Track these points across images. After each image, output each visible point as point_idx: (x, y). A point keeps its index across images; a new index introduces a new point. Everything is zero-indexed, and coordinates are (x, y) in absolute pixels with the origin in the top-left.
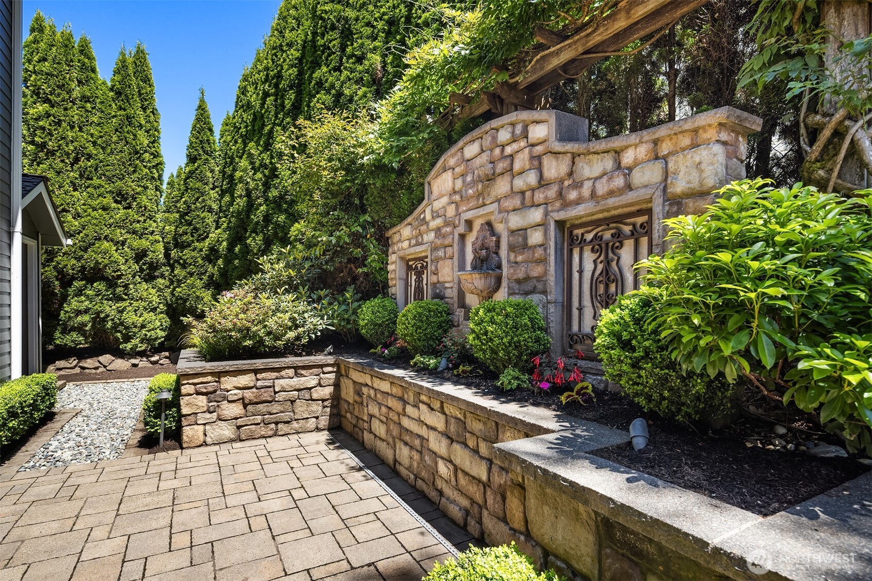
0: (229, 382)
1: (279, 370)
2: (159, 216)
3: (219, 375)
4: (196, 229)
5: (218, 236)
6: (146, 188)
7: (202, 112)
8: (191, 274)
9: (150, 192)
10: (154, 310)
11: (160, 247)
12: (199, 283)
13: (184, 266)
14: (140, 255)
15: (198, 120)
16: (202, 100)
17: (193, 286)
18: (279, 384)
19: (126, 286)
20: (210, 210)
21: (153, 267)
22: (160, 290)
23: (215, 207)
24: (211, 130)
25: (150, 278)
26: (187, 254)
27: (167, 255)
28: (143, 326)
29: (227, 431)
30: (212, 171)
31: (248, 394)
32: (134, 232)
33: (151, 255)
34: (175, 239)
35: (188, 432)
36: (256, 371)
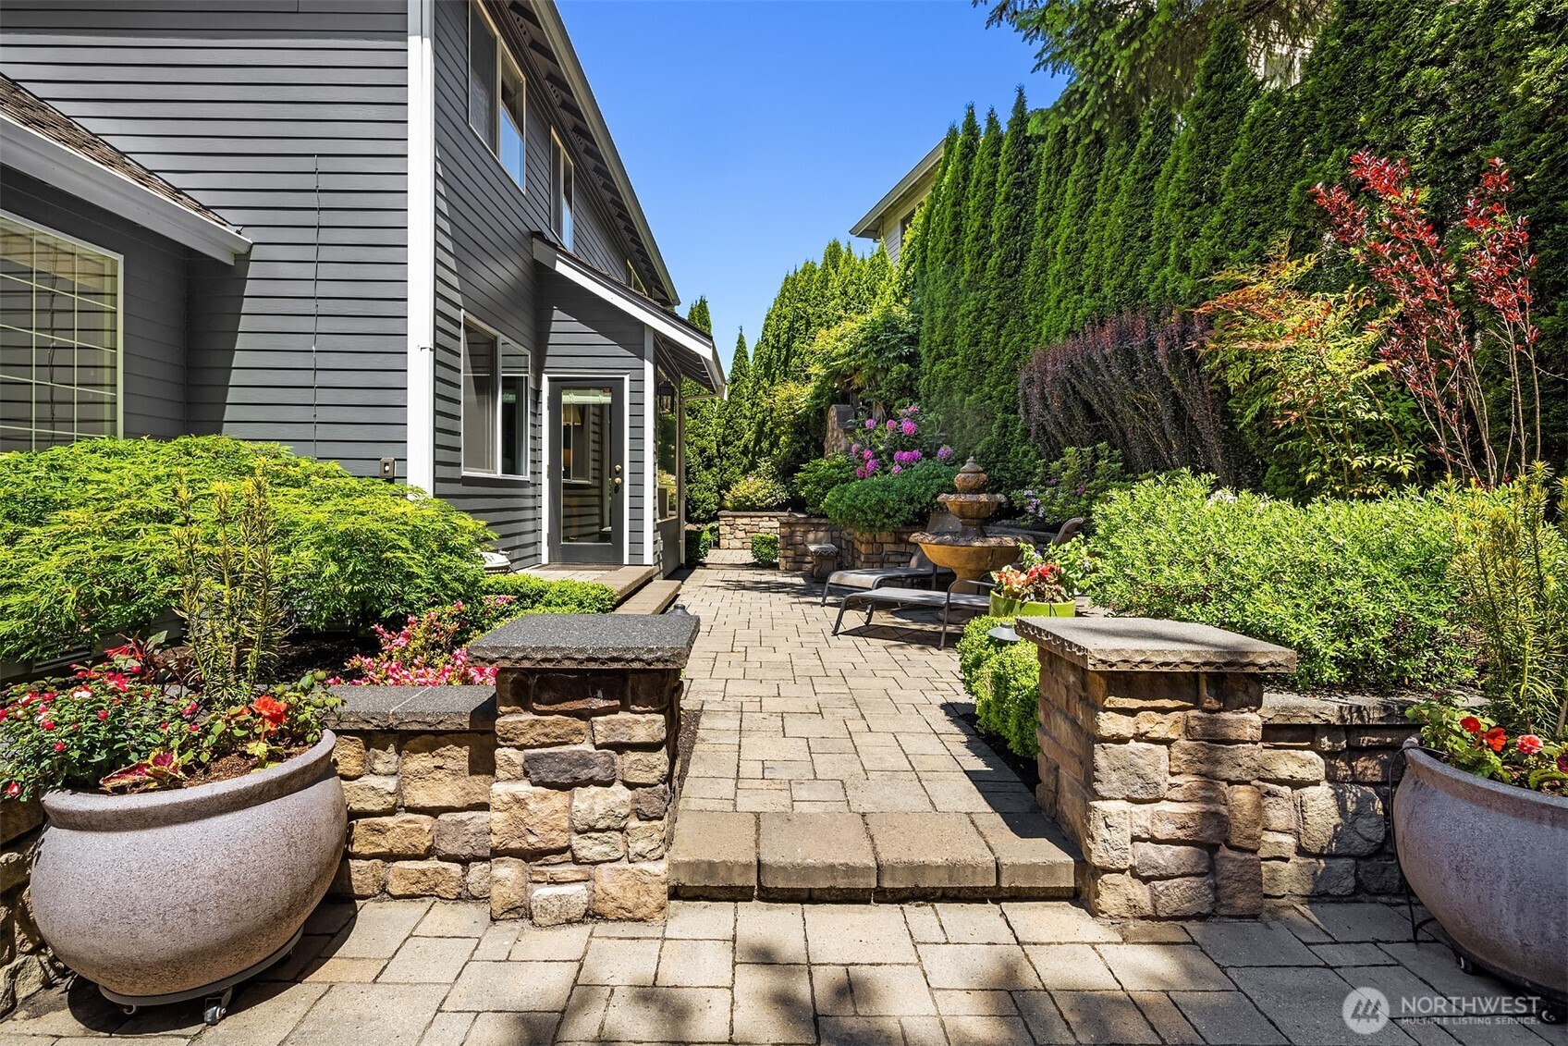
0: (739, 521)
1: (761, 517)
2: (714, 422)
3: (735, 517)
4: (736, 431)
5: (749, 435)
6: (705, 402)
7: (741, 341)
8: (733, 464)
9: (708, 405)
10: (710, 490)
11: (714, 444)
12: (738, 471)
13: (728, 459)
14: (703, 450)
15: (738, 351)
16: (741, 336)
17: (733, 473)
18: (761, 524)
19: (694, 474)
20: (745, 417)
21: (710, 459)
22: (714, 476)
23: (748, 414)
24: (746, 357)
25: (708, 467)
26: (730, 450)
27: (718, 450)
28: (704, 501)
29: (738, 544)
30: (747, 387)
31: (748, 528)
32: (699, 436)
33: (709, 451)
34: (723, 438)
35: (723, 542)
36: (751, 517)
